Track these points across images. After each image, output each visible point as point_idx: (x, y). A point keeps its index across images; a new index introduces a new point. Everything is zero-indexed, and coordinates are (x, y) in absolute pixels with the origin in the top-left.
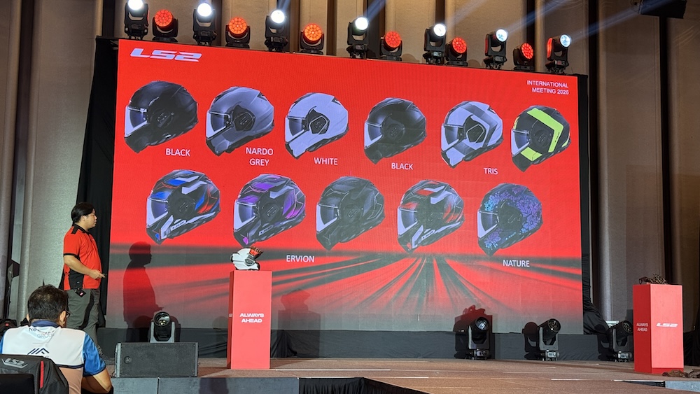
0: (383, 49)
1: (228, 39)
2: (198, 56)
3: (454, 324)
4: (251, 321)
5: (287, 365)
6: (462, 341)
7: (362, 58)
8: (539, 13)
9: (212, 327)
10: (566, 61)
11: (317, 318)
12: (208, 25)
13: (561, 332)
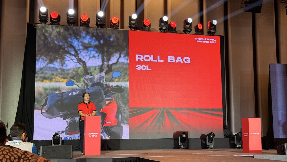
0: (143, 26)
1: (81, 23)
3: (173, 135)
5: (107, 153)
6: (176, 142)
7: (135, 30)
10: (215, 31)
11: (118, 134)
13: (215, 137)
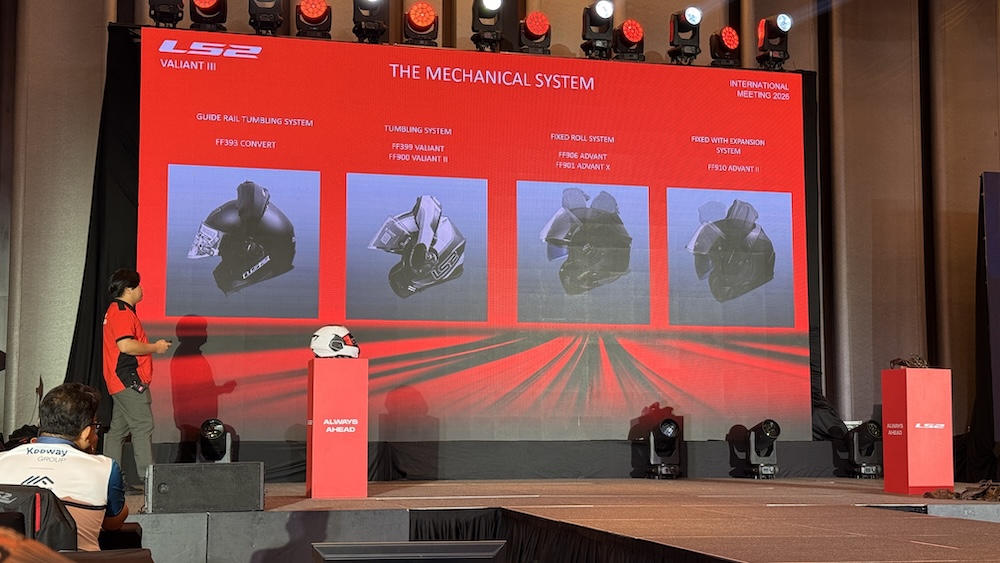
0: (523, 37)
1: (299, 24)
2: (257, 50)
3: (629, 429)
4: (339, 430)
5: (392, 492)
6: (640, 452)
7: (493, 51)
9: (284, 439)
10: (786, 52)
11: (434, 424)
12: (270, 5)
13: (780, 438)
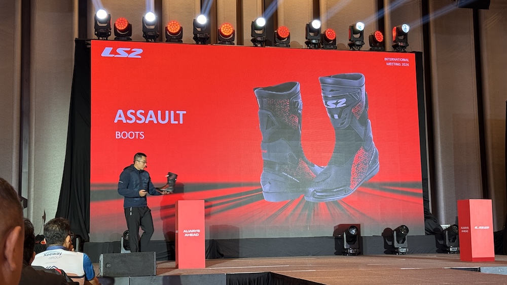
0: (277, 39)
1: (167, 36)
3: (333, 231)
4: (191, 235)
5: (218, 265)
6: (339, 243)
7: (262, 46)
8: (387, 10)
10: (407, 43)
11: (237, 230)
12: (153, 27)
13: (409, 234)
